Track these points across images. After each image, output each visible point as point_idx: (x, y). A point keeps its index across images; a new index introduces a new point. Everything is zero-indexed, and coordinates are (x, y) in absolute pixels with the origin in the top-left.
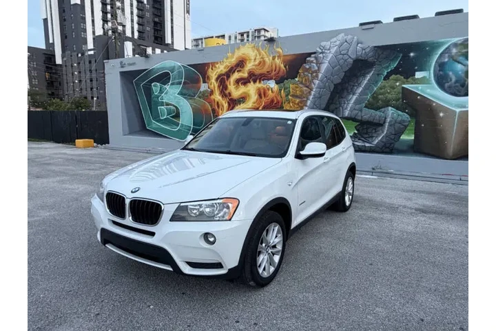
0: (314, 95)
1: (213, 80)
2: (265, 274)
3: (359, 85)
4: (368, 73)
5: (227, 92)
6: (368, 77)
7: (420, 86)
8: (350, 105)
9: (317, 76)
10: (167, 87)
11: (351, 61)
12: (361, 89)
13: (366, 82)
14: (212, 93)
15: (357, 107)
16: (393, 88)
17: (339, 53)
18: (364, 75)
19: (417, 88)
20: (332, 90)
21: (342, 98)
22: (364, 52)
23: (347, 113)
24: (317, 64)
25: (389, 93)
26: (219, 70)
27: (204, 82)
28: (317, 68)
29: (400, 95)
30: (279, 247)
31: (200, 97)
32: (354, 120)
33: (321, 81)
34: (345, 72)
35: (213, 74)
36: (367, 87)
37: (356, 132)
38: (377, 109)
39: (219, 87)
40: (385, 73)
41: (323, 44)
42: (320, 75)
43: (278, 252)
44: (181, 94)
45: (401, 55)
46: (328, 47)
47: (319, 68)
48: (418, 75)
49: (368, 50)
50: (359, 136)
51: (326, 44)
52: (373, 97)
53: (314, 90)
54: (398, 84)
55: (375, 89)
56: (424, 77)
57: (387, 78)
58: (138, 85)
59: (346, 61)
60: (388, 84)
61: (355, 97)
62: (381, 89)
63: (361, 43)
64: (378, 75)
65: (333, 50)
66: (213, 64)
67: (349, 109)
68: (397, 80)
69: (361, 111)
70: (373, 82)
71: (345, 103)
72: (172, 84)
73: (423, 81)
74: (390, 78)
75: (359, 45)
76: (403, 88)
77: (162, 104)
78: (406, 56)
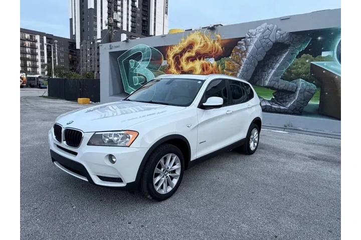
0: (243, 69)
1: (171, 58)
2: (163, 192)
3: (277, 61)
4: (284, 53)
5: (180, 67)
6: (284, 56)
7: (325, 63)
8: (270, 77)
9: (245, 55)
10: (139, 63)
11: (271, 43)
12: (278, 65)
13: (282, 59)
14: (170, 67)
15: (276, 78)
16: (303, 64)
17: (262, 38)
18: (281, 55)
19: (323, 64)
20: (256, 65)
21: (264, 71)
22: (282, 36)
23: (267, 83)
24: (245, 47)
25: (300, 68)
26: (175, 51)
27: (165, 59)
28: (245, 49)
29: (309, 70)
30: (178, 173)
31: (161, 70)
32: (272, 88)
33: (248, 59)
34: (267, 52)
35: (171, 54)
36: (284, 63)
37: (274, 97)
38: (291, 80)
39: (175, 63)
40: (298, 53)
41: (250, 31)
42: (248, 54)
43: (177, 176)
44: (149, 67)
45: (311, 39)
46: (254, 33)
47: (247, 49)
48: (324, 54)
49: (285, 35)
50: (276, 101)
51: (253, 31)
52: (288, 71)
53: (243, 65)
54: (307, 61)
55: (290, 65)
56: (328, 56)
57: (299, 56)
58: (120, 61)
59: (267, 43)
60: (299, 61)
61: (274, 71)
62: (294, 65)
63: (280, 30)
64: (292, 54)
65: (258, 35)
66: (171, 47)
67: (268, 80)
68: (307, 58)
69: (278, 81)
70: (288, 59)
71: (265, 76)
72: (143, 61)
73: (328, 59)
74: (302, 56)
75: (278, 31)
76: (312, 64)
77: (136, 75)
78: (314, 40)
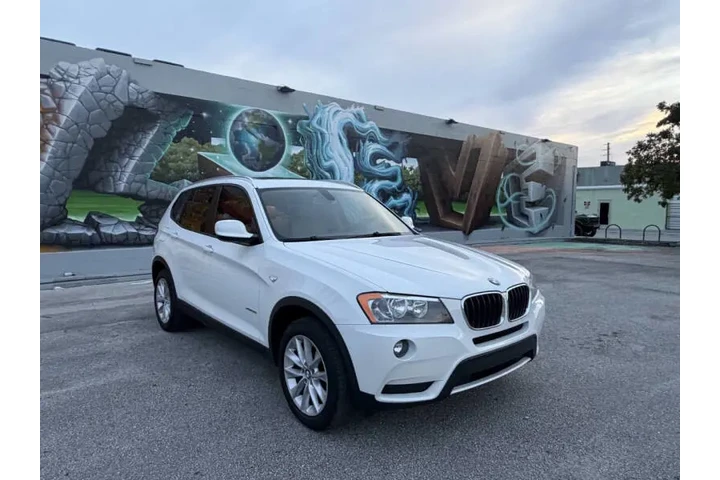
0: (53, 152)
3: (139, 144)
4: (151, 129)
6: (151, 135)
7: (218, 156)
8: (127, 175)
9: (56, 120)
11: (122, 106)
12: (140, 152)
13: (147, 142)
15: (139, 177)
16: (187, 154)
17: (93, 89)
18: (145, 132)
19: (215, 158)
20: (90, 147)
21: (113, 162)
22: (140, 96)
23: (122, 187)
24: (54, 98)
25: (182, 161)
28: (54, 105)
29: (197, 165)
32: (135, 197)
33: (67, 129)
34: (112, 121)
36: (149, 150)
37: (141, 215)
38: (169, 181)
40: (175, 133)
41: (64, 65)
42: (63, 119)
45: (192, 113)
46: (76, 74)
47: (59, 106)
48: (215, 141)
49: (146, 95)
50: (146, 222)
51: (74, 69)
52: (161, 163)
53: (52, 143)
54: (192, 150)
55: (163, 153)
56: (220, 146)
57: (177, 139)
59: (112, 103)
60: (180, 147)
61: (133, 163)
62: (171, 154)
63: (135, 83)
64: (165, 134)
65: (87, 81)
67: (125, 179)
68: (191, 145)
69: (145, 183)
70: (158, 143)
71: (117, 171)
73: (219, 149)
74: (183, 140)
75: (132, 84)
76: (200, 156)
78: (197, 117)
